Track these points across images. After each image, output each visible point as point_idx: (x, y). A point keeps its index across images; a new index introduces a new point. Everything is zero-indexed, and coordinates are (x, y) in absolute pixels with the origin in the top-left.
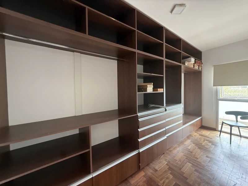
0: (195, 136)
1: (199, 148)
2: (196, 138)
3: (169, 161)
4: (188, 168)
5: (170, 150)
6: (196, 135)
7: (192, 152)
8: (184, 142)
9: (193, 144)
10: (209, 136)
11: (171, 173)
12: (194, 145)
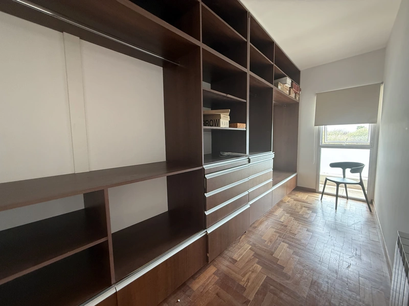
0: (288, 202)
1: (296, 219)
2: (290, 205)
3: (253, 243)
4: (283, 251)
5: (253, 226)
6: (290, 200)
7: (286, 226)
8: (273, 212)
9: (286, 214)
10: (307, 201)
11: (258, 263)
12: (289, 215)
